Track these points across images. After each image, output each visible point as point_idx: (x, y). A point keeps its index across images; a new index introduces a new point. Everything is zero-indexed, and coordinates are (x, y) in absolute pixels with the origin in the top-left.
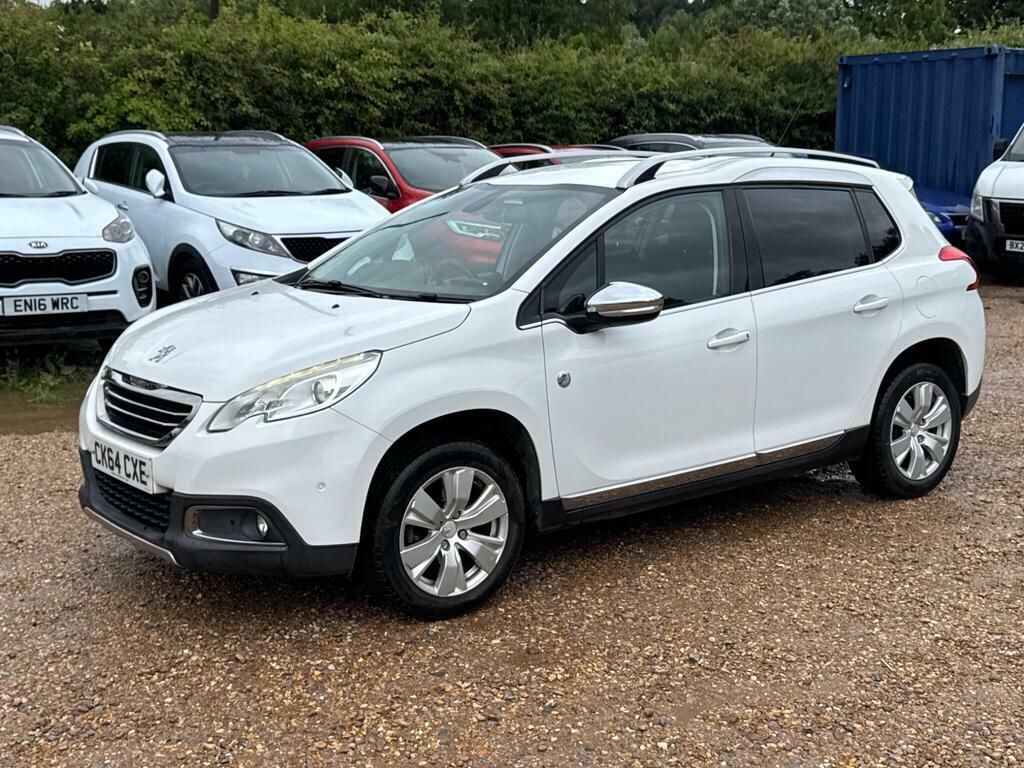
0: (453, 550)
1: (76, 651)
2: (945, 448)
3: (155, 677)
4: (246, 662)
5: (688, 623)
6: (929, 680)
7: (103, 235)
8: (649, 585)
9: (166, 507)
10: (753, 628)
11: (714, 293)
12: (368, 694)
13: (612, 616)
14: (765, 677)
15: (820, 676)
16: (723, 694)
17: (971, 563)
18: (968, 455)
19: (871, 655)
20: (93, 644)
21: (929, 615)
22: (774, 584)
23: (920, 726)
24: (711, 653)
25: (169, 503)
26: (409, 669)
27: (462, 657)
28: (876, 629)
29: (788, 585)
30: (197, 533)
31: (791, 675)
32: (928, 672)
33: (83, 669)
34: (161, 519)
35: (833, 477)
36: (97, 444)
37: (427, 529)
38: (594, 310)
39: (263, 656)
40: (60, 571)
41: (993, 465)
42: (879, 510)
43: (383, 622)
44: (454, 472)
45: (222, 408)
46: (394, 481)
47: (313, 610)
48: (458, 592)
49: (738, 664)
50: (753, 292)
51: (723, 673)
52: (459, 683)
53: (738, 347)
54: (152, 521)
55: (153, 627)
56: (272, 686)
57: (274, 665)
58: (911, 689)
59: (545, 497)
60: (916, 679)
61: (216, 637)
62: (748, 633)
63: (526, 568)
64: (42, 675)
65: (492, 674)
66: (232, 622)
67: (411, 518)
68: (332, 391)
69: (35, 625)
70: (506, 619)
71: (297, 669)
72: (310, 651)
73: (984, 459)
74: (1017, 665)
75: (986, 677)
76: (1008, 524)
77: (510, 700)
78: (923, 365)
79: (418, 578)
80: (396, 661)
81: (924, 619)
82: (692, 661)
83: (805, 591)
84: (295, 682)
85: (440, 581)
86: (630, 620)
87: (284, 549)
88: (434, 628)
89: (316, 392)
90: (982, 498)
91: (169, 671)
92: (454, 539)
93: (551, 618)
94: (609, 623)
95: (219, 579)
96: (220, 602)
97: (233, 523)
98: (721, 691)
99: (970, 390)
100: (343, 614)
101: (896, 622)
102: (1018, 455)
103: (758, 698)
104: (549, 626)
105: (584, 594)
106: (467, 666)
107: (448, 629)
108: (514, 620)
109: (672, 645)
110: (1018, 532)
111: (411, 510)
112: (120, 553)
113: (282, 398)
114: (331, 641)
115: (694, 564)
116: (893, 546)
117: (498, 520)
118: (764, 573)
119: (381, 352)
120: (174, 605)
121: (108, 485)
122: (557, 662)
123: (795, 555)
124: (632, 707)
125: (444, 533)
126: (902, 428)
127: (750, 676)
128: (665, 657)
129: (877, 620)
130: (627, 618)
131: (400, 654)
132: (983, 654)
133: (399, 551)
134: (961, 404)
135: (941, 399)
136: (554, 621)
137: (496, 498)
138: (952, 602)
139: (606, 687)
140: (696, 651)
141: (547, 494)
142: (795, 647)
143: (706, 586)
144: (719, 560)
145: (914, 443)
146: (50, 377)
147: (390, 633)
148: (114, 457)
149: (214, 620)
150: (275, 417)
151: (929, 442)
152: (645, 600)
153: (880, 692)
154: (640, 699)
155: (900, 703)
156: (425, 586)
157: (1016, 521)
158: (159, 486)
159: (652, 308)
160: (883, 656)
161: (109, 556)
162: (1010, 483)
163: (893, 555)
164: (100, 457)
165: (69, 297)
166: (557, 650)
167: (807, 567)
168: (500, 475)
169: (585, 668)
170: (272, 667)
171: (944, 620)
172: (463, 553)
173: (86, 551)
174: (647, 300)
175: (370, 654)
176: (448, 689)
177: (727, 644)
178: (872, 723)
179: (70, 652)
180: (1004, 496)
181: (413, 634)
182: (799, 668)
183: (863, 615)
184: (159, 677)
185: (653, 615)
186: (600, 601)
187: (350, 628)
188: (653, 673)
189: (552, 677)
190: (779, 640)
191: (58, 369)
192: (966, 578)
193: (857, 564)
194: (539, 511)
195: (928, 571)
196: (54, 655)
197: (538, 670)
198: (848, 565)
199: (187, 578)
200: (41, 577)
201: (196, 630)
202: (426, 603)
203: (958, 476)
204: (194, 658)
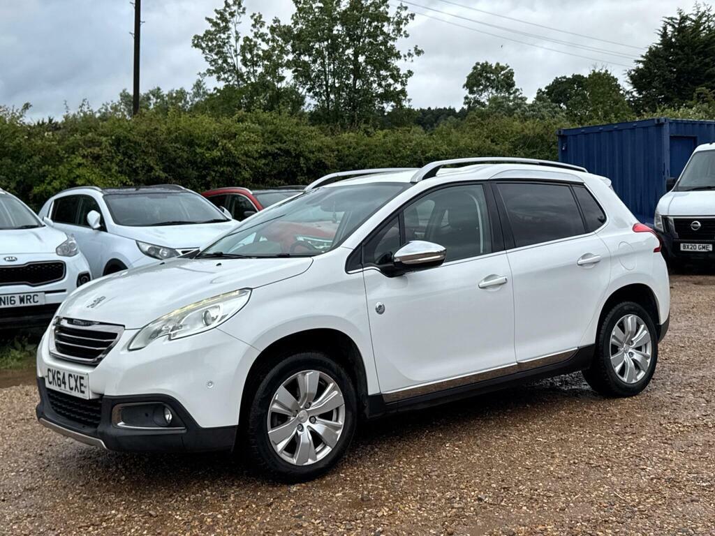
0: (306, 431)
1: (33, 515)
2: (649, 361)
3: (91, 529)
4: (157, 516)
5: (476, 477)
6: (649, 503)
7: (57, 252)
8: (447, 455)
9: (98, 409)
10: (522, 478)
11: (481, 252)
12: (246, 532)
13: (422, 475)
14: (533, 507)
15: (572, 504)
16: (504, 519)
17: (672, 433)
18: (665, 371)
19: (607, 490)
20: (46, 510)
21: (645, 464)
22: (536, 451)
23: (644, 531)
24: (494, 494)
25: (100, 405)
26: (276, 514)
27: (315, 505)
28: (609, 475)
29: (546, 452)
30: (121, 424)
31: (550, 505)
32: (648, 498)
33: (38, 526)
34: (95, 418)
35: (573, 387)
36: (49, 370)
37: (287, 416)
38: (399, 260)
39: (170, 512)
40: (22, 467)
41: (683, 375)
42: (607, 405)
43: (257, 486)
44: (304, 374)
45: (139, 332)
46: (263, 380)
47: (206, 482)
48: (310, 462)
49: (513, 500)
50: (508, 251)
51: (503, 506)
52: (313, 521)
53: (501, 287)
54: (89, 420)
55: (89, 498)
56: (176, 530)
57: (178, 517)
58: (636, 509)
59: (370, 393)
60: (639, 503)
61: (135, 502)
62: (519, 481)
63: (359, 449)
64: (8, 531)
65: (336, 514)
66: (147, 492)
67: (275, 407)
68: (217, 317)
69: (4, 500)
70: (346, 480)
71: (194, 519)
72: (203, 507)
73: (676, 373)
74: (709, 491)
75: (688, 499)
76: (696, 409)
77: (350, 529)
78: (629, 303)
79: (281, 452)
80: (267, 510)
81: (642, 467)
82: (480, 500)
83: (558, 454)
84: (194, 527)
85: (297, 455)
86: (434, 477)
87: (183, 432)
88: (294, 489)
89: (205, 318)
90: (676, 395)
91: (101, 525)
92: (307, 424)
93: (378, 479)
94: (420, 479)
95: (138, 467)
96: (139, 481)
97: (147, 415)
98: (501, 517)
99: (662, 321)
100: (228, 483)
101: (623, 470)
102: (700, 369)
103: (528, 520)
104: (377, 483)
105: (401, 463)
106: (318, 510)
107: (304, 489)
108: (351, 481)
109: (465, 491)
110: (704, 414)
111: (276, 401)
112: (66, 456)
113: (181, 323)
114: (220, 500)
115: (479, 442)
116: (617, 425)
117: (337, 409)
118: (528, 445)
119: (251, 289)
120: (104, 484)
121: (57, 400)
122: (383, 505)
123: (549, 433)
124: (438, 529)
125: (299, 419)
126: (618, 347)
127: (522, 507)
128: (460, 498)
129: (609, 469)
130: (432, 476)
131: (270, 505)
132: (685, 486)
133: (267, 431)
134: (657, 331)
135: (642, 326)
136: (380, 480)
137: (336, 393)
138: (661, 456)
139: (419, 519)
140: (482, 493)
141: (372, 391)
142: (553, 488)
143: (487, 454)
144: (496, 439)
145: (626, 358)
146: (18, 352)
147: (262, 493)
148: (61, 377)
149: (133, 492)
150: (177, 337)
151: (637, 356)
152: (445, 465)
153: (614, 512)
154: (444, 524)
155: (629, 518)
156: (286, 457)
157: (702, 407)
158: (95, 393)
159: (439, 257)
160: (615, 490)
161: (57, 457)
162: (695, 385)
163: (618, 430)
164: (51, 379)
165: (32, 295)
166: (383, 497)
167: (558, 440)
168: (337, 375)
169: (404, 508)
170: (176, 519)
171: (656, 467)
172: (313, 433)
173: (41, 454)
174: (435, 251)
175: (247, 507)
176: (304, 525)
177: (504, 488)
178: (610, 531)
179: (29, 516)
180: (692, 393)
181: (279, 493)
182: (556, 500)
183: (599, 466)
184: (94, 528)
185: (451, 473)
186: (413, 467)
187: (233, 491)
188: (453, 508)
189: (380, 514)
190: (541, 484)
191: (24, 346)
192: (669, 442)
193: (593, 437)
194: (366, 403)
195: (643, 439)
196: (17, 518)
197: (370, 510)
198: (587, 438)
199: (114, 467)
200: (9, 472)
201: (120, 499)
202: (288, 470)
203: (659, 383)
204: (119, 516)
